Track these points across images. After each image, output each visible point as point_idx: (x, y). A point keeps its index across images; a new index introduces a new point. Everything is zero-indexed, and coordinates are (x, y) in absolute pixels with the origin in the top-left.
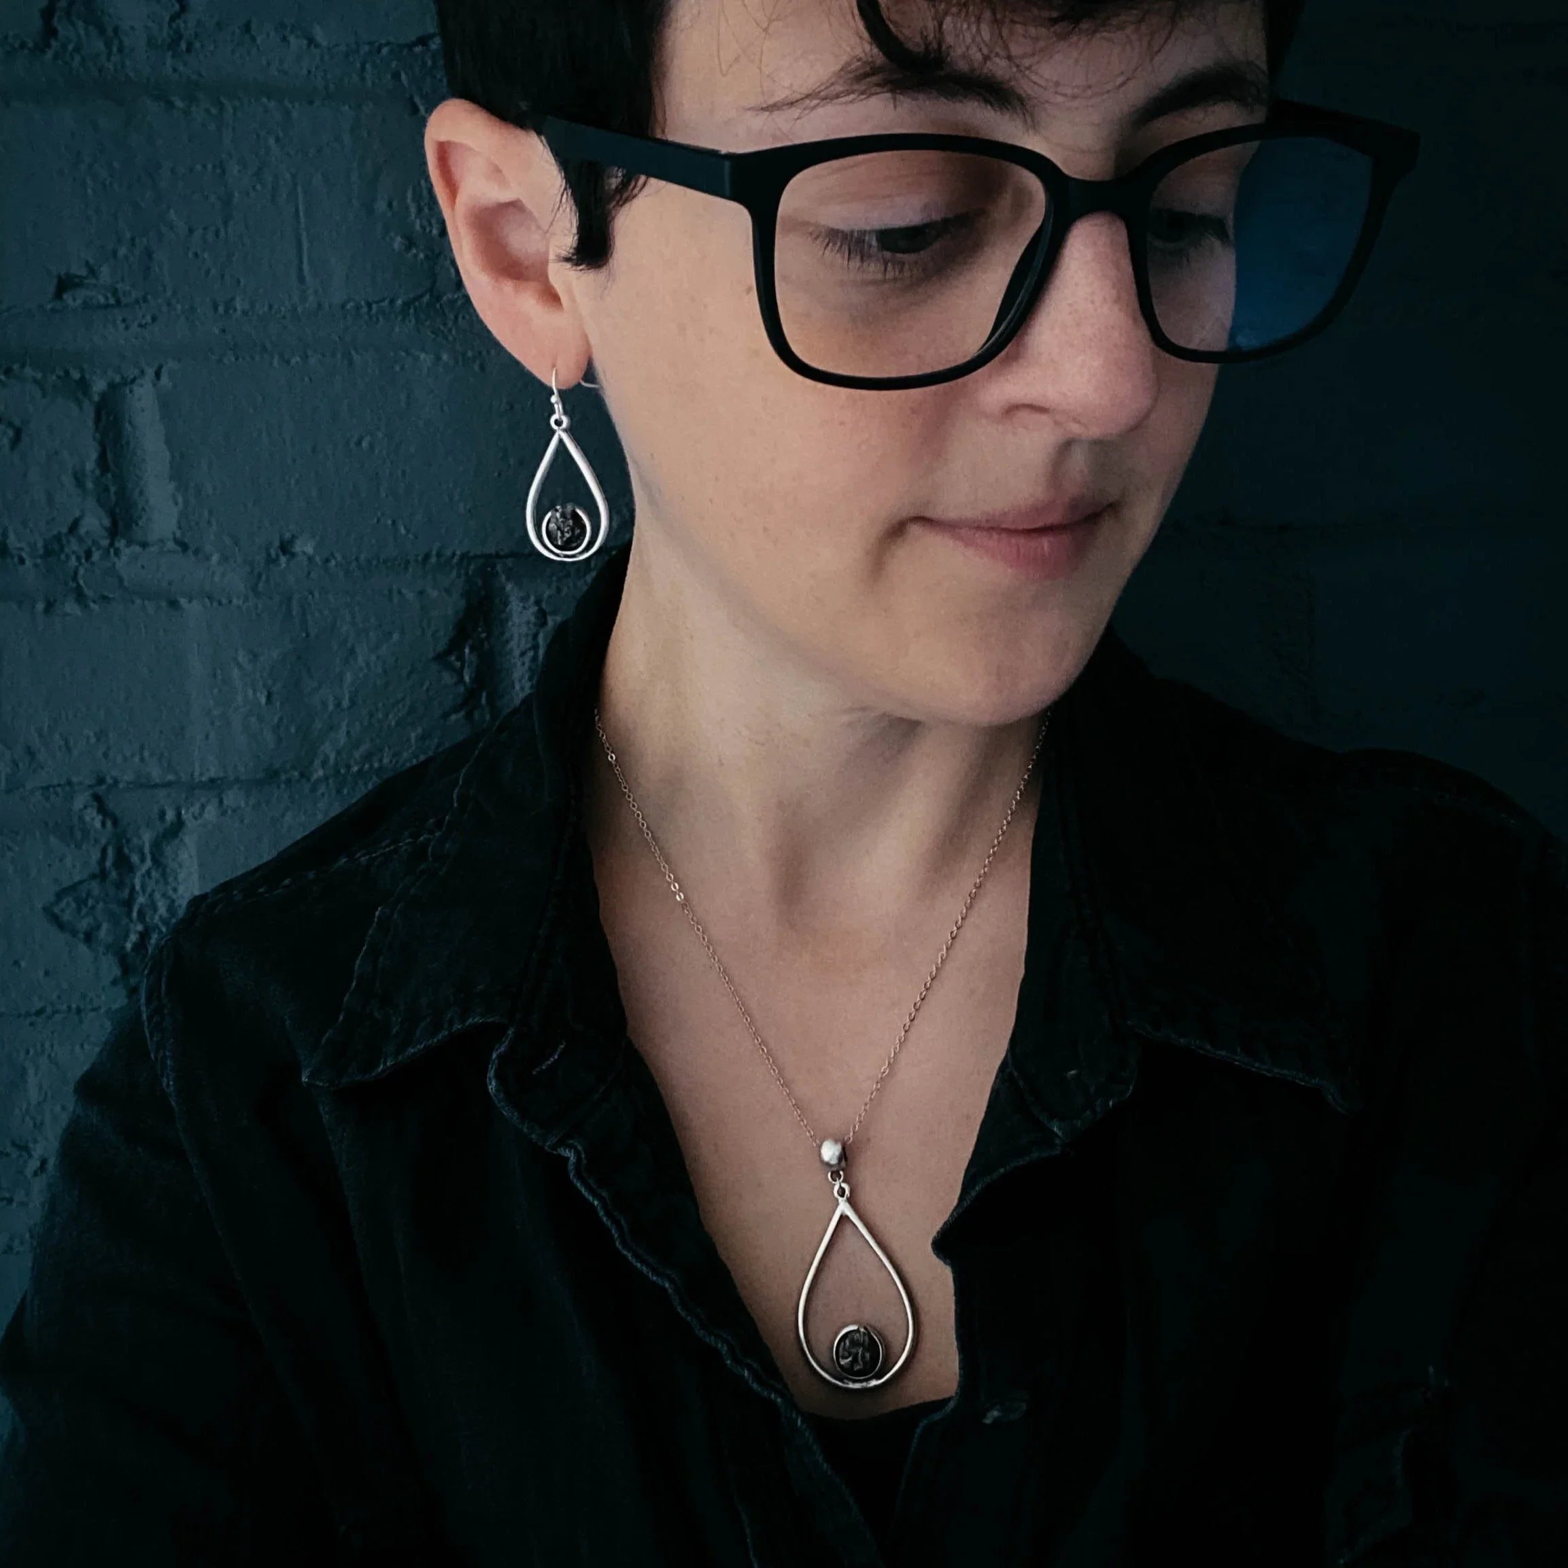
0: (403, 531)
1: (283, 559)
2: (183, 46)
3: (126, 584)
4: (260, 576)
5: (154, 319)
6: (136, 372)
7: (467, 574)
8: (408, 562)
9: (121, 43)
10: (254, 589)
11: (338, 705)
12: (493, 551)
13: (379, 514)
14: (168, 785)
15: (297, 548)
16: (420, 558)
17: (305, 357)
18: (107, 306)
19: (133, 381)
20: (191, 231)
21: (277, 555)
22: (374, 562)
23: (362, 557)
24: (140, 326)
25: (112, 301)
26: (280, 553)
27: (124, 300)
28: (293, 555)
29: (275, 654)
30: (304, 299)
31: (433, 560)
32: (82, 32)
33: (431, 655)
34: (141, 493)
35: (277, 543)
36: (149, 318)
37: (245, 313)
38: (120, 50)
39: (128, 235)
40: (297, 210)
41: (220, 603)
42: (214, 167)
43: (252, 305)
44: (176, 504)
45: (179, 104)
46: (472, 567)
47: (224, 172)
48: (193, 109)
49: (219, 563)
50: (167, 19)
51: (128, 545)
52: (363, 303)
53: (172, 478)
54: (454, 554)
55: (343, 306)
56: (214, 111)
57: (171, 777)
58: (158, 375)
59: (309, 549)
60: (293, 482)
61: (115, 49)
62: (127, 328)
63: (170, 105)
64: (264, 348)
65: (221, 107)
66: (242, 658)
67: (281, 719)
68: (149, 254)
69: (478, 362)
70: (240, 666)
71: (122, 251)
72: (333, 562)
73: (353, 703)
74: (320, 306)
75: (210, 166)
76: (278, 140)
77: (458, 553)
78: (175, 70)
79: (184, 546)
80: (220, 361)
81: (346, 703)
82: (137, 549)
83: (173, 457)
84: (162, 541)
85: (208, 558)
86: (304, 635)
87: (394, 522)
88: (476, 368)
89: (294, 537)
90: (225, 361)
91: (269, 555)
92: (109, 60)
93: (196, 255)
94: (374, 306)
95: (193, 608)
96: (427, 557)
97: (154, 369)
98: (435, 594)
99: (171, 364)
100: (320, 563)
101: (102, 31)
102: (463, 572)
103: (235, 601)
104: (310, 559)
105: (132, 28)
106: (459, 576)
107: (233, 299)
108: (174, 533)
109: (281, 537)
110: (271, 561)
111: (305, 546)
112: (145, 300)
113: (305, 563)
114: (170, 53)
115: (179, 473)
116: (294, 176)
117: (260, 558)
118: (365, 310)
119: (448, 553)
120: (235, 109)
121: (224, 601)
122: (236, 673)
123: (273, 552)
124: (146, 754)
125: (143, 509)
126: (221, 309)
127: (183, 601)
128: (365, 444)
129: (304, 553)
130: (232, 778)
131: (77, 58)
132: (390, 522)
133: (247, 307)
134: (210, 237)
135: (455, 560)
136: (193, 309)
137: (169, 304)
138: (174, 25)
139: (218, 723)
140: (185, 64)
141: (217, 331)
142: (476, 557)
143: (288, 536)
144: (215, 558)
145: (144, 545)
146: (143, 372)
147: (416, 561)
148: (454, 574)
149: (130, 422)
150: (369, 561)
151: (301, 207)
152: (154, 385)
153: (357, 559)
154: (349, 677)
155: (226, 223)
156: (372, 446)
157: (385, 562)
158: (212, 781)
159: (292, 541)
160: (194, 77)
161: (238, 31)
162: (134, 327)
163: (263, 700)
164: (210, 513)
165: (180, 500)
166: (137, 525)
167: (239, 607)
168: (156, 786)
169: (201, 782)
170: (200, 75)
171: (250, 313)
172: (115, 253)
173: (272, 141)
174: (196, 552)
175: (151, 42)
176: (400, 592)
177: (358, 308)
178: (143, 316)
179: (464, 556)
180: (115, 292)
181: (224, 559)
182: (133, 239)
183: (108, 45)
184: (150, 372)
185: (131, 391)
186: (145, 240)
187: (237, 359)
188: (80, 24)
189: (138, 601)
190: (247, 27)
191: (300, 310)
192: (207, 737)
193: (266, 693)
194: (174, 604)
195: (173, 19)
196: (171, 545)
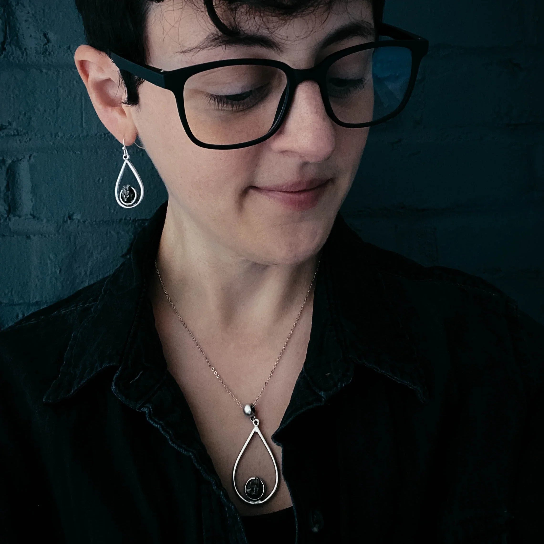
0: (112, 211)
1: (69, 221)
2: (48, 53)
3: (12, 230)
4: (60, 227)
5: (30, 139)
6: (22, 157)
7: (135, 226)
8: (114, 222)
9: (27, 53)
10: (58, 231)
11: (86, 273)
12: (144, 218)
13: (104, 205)
14: (20, 304)
15: (74, 217)
16: (118, 220)
17: (81, 152)
18: (14, 135)
19: (21, 160)
20: (45, 111)
21: (67, 220)
22: (101, 222)
23: (97, 220)
24: (25, 142)
25: (16, 133)
26: (68, 219)
27: (20, 134)
28: (73, 220)
29: (64, 254)
30: (82, 132)
31: (123, 221)
32: (14, 50)
33: (120, 255)
34: (20, 198)
35: (67, 216)
36: (28, 139)
37: (61, 137)
38: (27, 55)
39: (24, 112)
40: (82, 104)
41: (45, 237)
42: (55, 90)
43: (64, 135)
44: (32, 202)
45: (44, 71)
46: (136, 224)
47: (58, 92)
48: (49, 72)
49: (46, 222)
50: (43, 44)
51: (14, 217)
52: (103, 134)
53: (31, 193)
54: (130, 219)
55: (96, 135)
56: (56, 73)
57: (21, 301)
58: (30, 157)
59: (79, 217)
60: (74, 194)
61: (25, 54)
62: (20, 143)
63: (41, 71)
64: (68, 149)
65: (59, 71)
66: (51, 256)
67: (64, 279)
68: (31, 118)
69: (141, 153)
70: (50, 259)
71: (21, 117)
72: (87, 222)
73: (91, 273)
74: (88, 135)
75: (53, 90)
76: (77, 82)
77: (132, 218)
78: (44, 61)
79: (34, 217)
80: (52, 153)
81: (88, 272)
82: (17, 218)
83: (33, 186)
84: (26, 215)
85: (42, 221)
86: (75, 248)
87: (109, 208)
88: (141, 154)
89: (74, 213)
90: (54, 153)
91: (64, 220)
92: (22, 58)
93: (46, 118)
94: (107, 135)
95: (35, 239)
96: (121, 219)
97: (29, 155)
98: (123, 233)
99: (35, 154)
100: (82, 223)
101: (20, 49)
102: (133, 226)
103: (50, 236)
104: (79, 221)
105: (31, 48)
106: (132, 227)
107: (57, 133)
108: (31, 212)
109: (69, 213)
110: (65, 222)
111: (77, 216)
112: (27, 133)
113: (77, 222)
114: (43, 56)
115: (34, 191)
116: (81, 93)
117: (61, 221)
118: (103, 136)
119: (128, 218)
120: (63, 72)
121: (47, 236)
122: (49, 262)
123: (65, 219)
124: (13, 292)
125: (21, 204)
126: (53, 136)
127: (32, 236)
128: (100, 181)
129: (77, 219)
130: (44, 301)
131: (12, 57)
132: (108, 208)
133: (62, 135)
134: (51, 113)
135: (131, 221)
136: (44, 136)
137: (36, 135)
138: (45, 47)
139: (40, 280)
140: (47, 59)
141: (52, 144)
142: (138, 220)
143: (71, 213)
144: (45, 220)
145: (20, 217)
146: (24, 157)
147: (116, 221)
148: (130, 226)
149: (19, 174)
150: (100, 222)
151: (83, 104)
152: (28, 161)
153: (95, 221)
154: (90, 263)
155: (58, 108)
156: (103, 181)
157: (105, 222)
158: (37, 302)
159: (72, 215)
160: (50, 63)
161: (66, 49)
162: (23, 143)
163: (58, 272)
164: (44, 205)
165: (33, 199)
166: (18, 210)
167: (52, 238)
168: (16, 305)
169: (32, 302)
170: (52, 62)
171: (63, 138)
172: (19, 118)
173: (75, 82)
174: (38, 219)
175: (37, 51)
176: (110, 233)
177: (101, 135)
178: (27, 139)
179: (134, 220)
180: (17, 131)
181: (48, 221)
182: (25, 114)
183: (23, 53)
184: (27, 157)
185: (20, 164)
186: (29, 113)
187: (58, 152)
188: (13, 47)
189: (15, 236)
190: (69, 47)
191: (81, 136)
192: (36, 286)
193: (59, 269)
194: (28, 237)
195: (45, 45)
196: (29, 216)
